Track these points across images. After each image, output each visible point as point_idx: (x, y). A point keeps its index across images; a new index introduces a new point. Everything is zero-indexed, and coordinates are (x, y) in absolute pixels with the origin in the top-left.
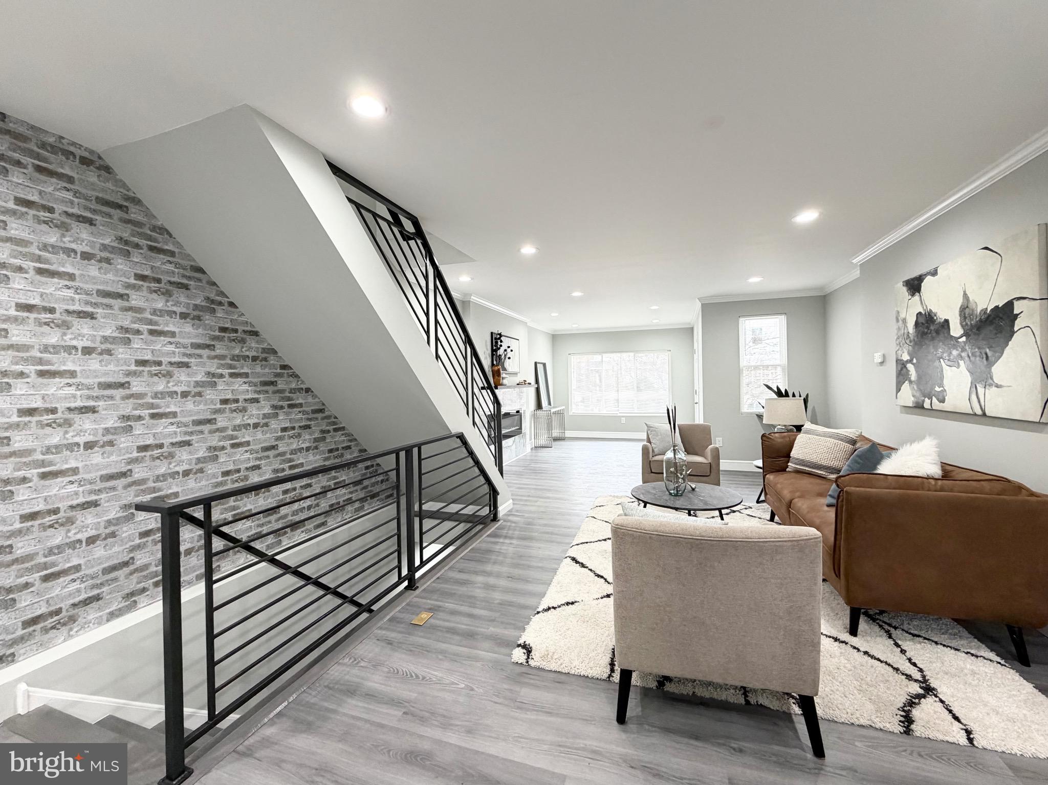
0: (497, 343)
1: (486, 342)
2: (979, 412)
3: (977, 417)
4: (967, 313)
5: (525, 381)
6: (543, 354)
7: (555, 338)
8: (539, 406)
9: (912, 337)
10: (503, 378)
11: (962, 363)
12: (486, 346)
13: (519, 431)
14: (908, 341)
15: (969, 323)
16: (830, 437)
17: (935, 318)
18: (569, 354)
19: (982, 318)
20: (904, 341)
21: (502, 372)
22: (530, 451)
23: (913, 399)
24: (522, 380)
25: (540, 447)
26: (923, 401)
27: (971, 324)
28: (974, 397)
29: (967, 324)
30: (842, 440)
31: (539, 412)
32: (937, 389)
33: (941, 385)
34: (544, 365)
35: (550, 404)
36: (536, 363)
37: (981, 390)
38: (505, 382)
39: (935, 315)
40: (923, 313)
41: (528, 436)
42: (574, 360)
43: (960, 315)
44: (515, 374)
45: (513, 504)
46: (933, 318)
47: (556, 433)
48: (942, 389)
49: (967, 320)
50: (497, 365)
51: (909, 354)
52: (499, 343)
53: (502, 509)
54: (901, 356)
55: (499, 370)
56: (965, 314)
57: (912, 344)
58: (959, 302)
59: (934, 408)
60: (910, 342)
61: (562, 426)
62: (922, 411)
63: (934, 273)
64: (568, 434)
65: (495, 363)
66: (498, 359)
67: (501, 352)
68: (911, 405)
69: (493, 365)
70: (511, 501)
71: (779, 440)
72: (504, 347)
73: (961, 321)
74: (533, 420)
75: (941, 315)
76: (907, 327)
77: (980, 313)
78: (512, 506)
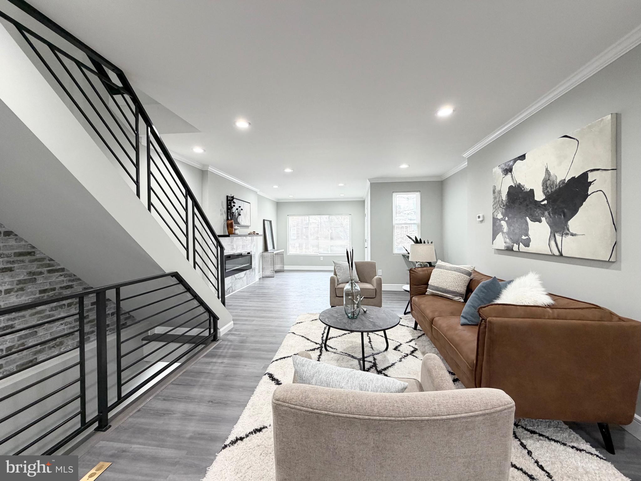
0: (230, 203)
1: (222, 202)
2: (557, 253)
3: (554, 257)
4: (548, 184)
5: (254, 232)
6: (270, 214)
7: (279, 205)
8: (266, 249)
9: (505, 203)
10: (235, 229)
11: (543, 219)
12: (222, 205)
13: (249, 267)
14: (502, 206)
15: (550, 191)
16: (455, 271)
17: (523, 189)
18: (288, 215)
19: (561, 186)
20: (498, 206)
21: (234, 225)
22: (258, 280)
23: (504, 244)
24: (252, 231)
25: (266, 277)
26: (513, 246)
27: (551, 191)
28: (553, 243)
29: (548, 192)
30: (462, 273)
31: (266, 254)
32: (524, 237)
33: (527, 235)
34: (270, 222)
35: (274, 248)
36: (264, 220)
37: (558, 238)
38: (237, 232)
39: (523, 187)
40: (514, 186)
41: (257, 271)
42: (290, 218)
43: (543, 186)
44: (247, 227)
45: (234, 324)
46: (521, 189)
47: (278, 267)
48: (527, 237)
49: (548, 189)
50: (231, 219)
51: (502, 213)
52: (233, 204)
53: (222, 330)
54: (497, 216)
55: (232, 223)
56: (546, 185)
57: (504, 208)
58: (542, 176)
59: (521, 250)
60: (504, 206)
61: (282, 262)
62: (511, 252)
63: (523, 157)
64: (286, 268)
65: (229, 218)
66: (231, 215)
67: (234, 209)
68: (503, 248)
69: (228, 219)
70: (232, 322)
71: (421, 273)
72: (237, 206)
73: (543, 189)
74: (261, 258)
75: (528, 187)
76: (501, 196)
77: (559, 183)
78: (232, 326)
